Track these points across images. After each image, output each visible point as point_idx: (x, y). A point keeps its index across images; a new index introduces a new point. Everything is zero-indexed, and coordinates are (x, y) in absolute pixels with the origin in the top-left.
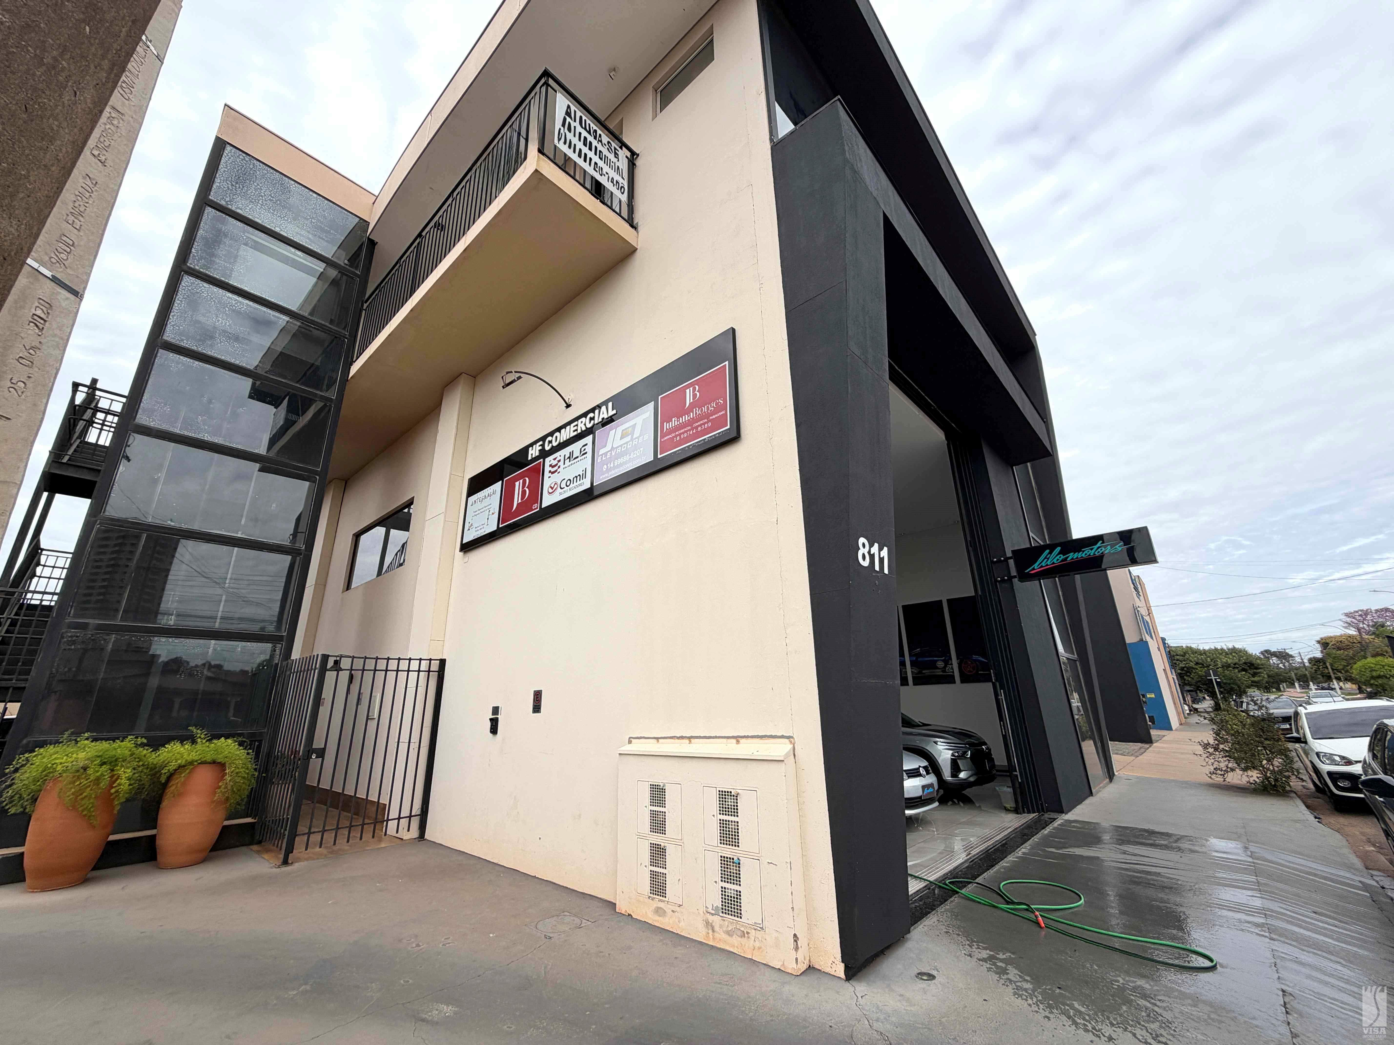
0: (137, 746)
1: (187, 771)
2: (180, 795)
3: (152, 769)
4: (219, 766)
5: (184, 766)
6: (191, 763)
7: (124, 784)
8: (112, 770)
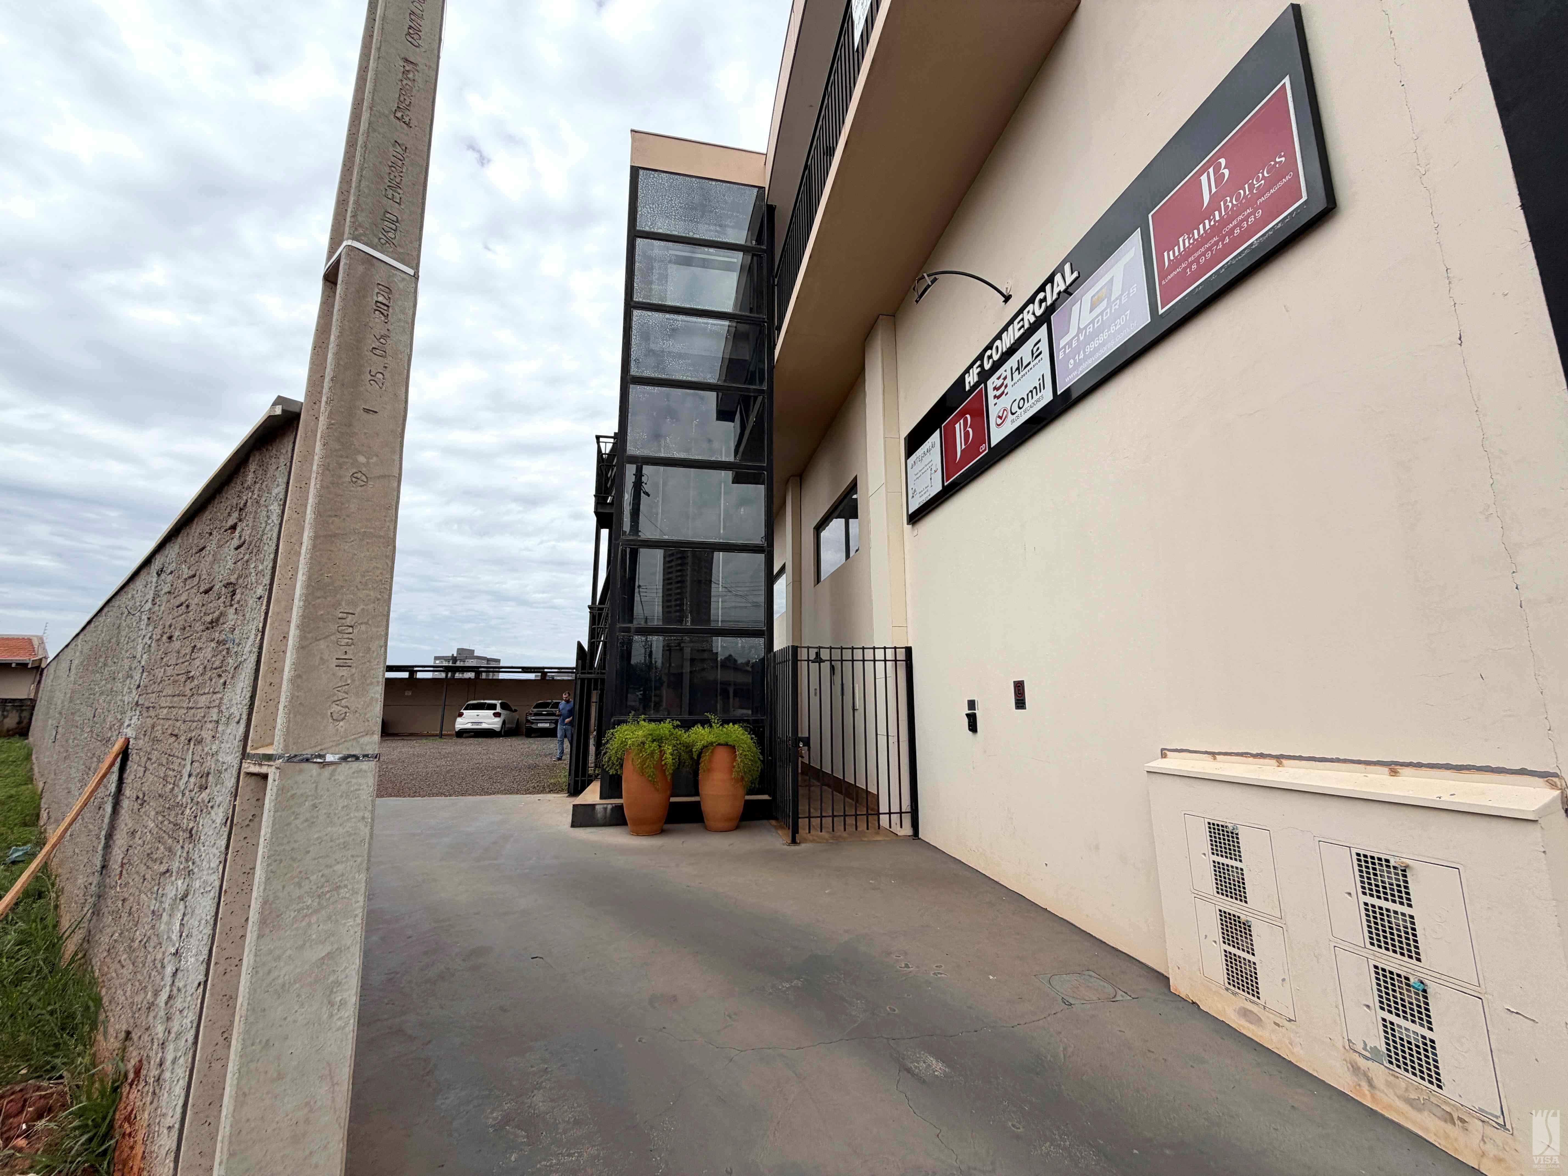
0: (675, 727)
1: (710, 751)
2: (709, 770)
3: (687, 747)
4: (731, 748)
5: (707, 746)
6: (711, 744)
7: (669, 758)
8: (660, 746)
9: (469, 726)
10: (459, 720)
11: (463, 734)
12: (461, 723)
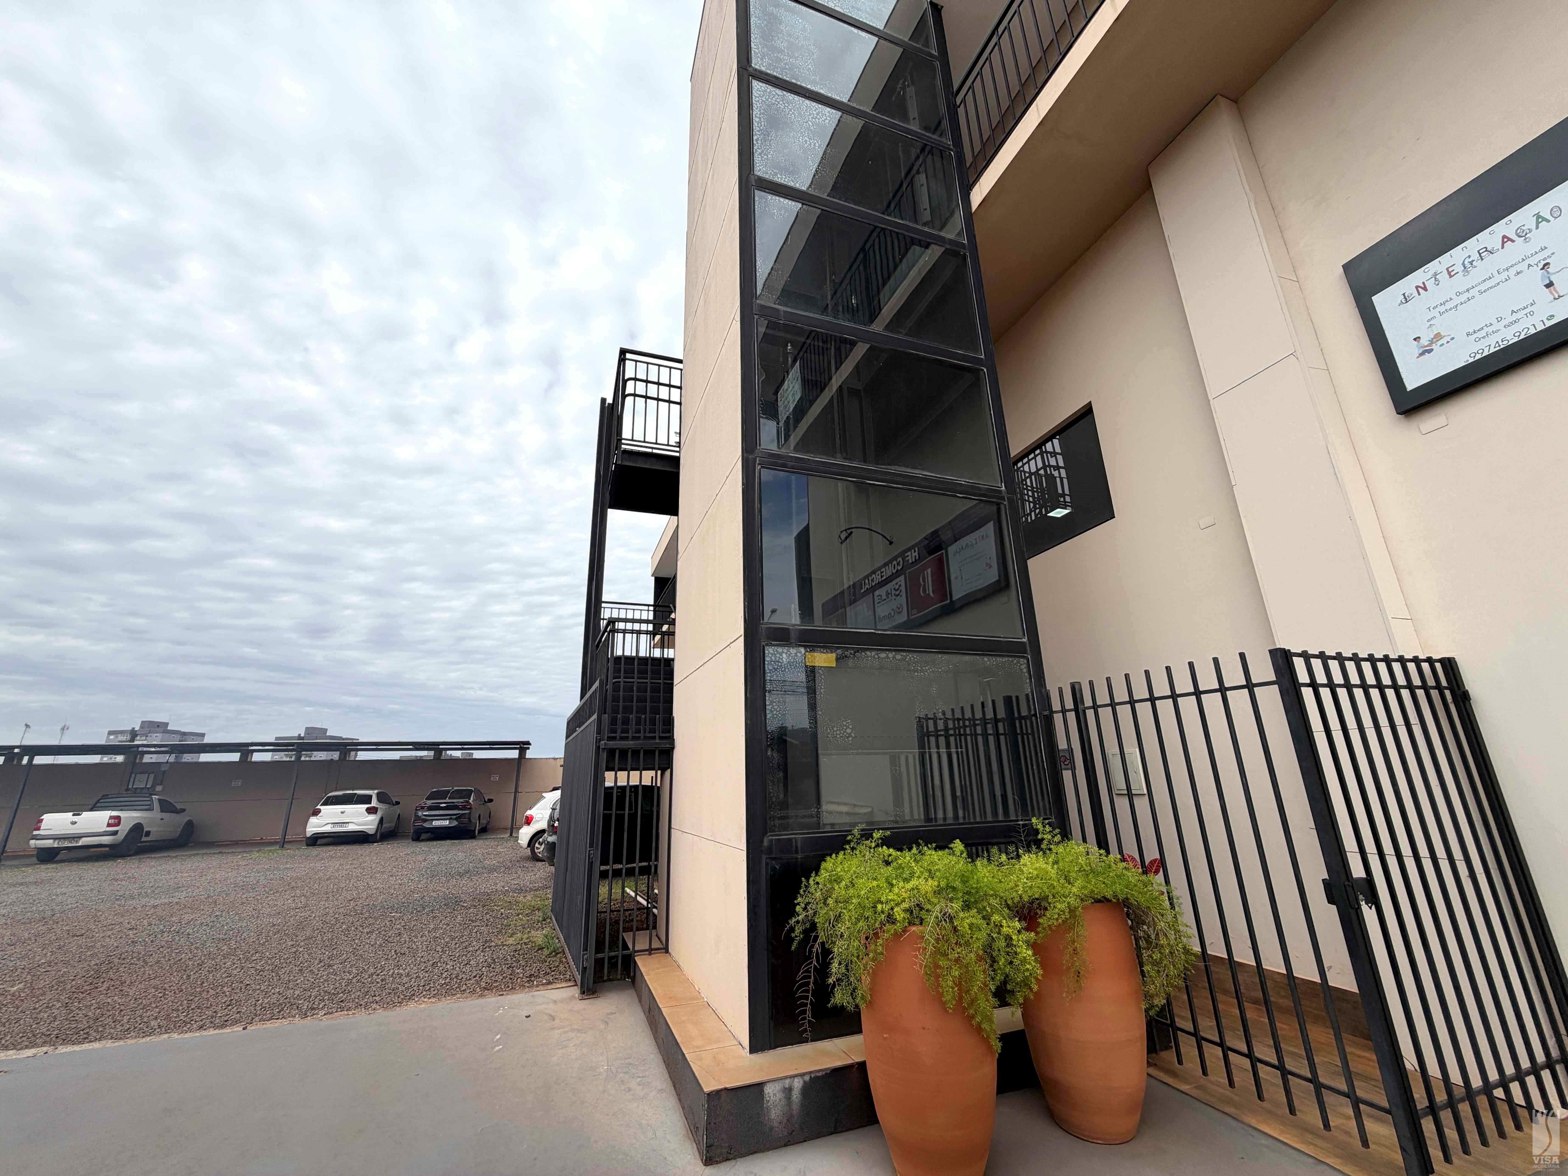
9: (328, 829)
10: (313, 820)
11: (316, 840)
12: (316, 825)
